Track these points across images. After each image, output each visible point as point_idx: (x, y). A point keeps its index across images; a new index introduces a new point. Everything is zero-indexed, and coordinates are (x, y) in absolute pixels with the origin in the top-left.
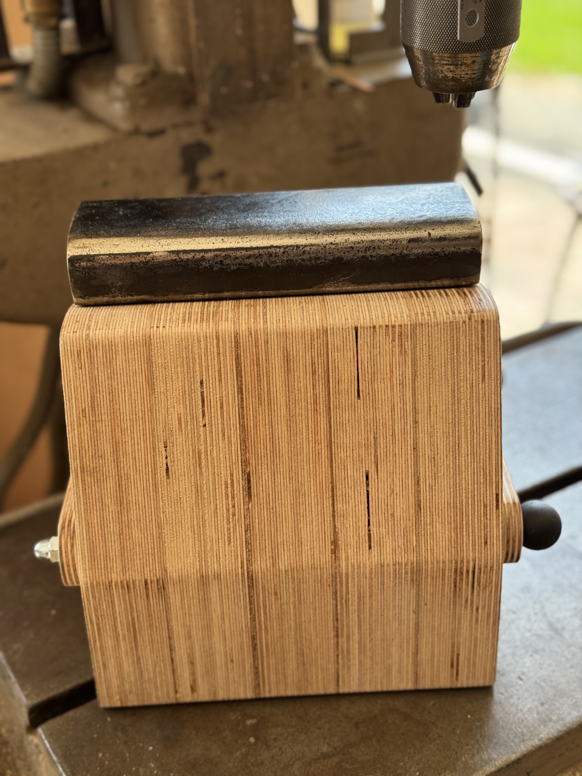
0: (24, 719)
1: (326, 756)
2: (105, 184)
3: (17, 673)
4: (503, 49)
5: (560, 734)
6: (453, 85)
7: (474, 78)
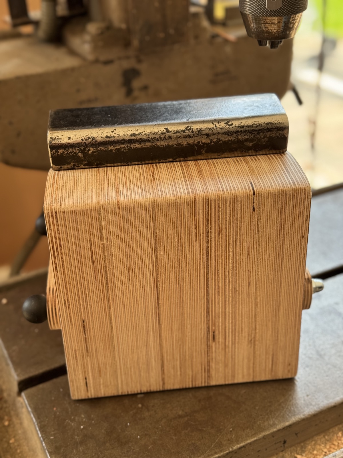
0: (16, 388)
1: (180, 417)
2: (78, 91)
3: (13, 362)
4: (297, 15)
5: (316, 413)
6: (267, 36)
7: (279, 32)
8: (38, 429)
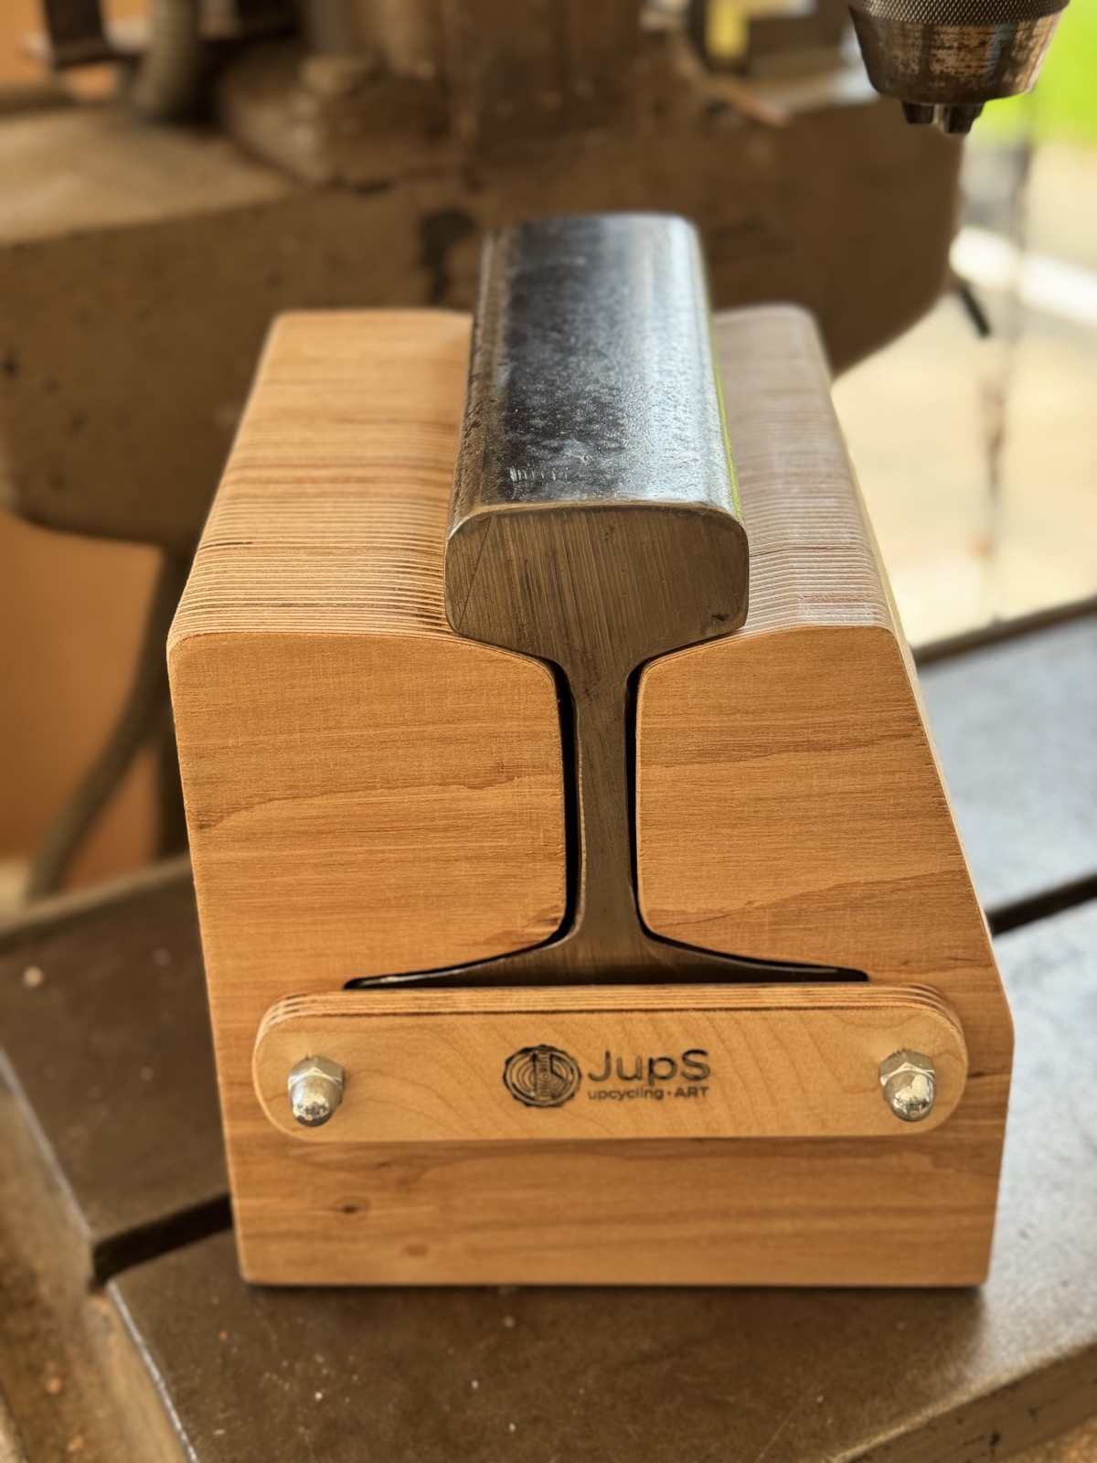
0: (83, 1266)
3: (76, 1182)
4: (1041, 22)
6: (941, 88)
7: (982, 76)
8: (169, 1403)
